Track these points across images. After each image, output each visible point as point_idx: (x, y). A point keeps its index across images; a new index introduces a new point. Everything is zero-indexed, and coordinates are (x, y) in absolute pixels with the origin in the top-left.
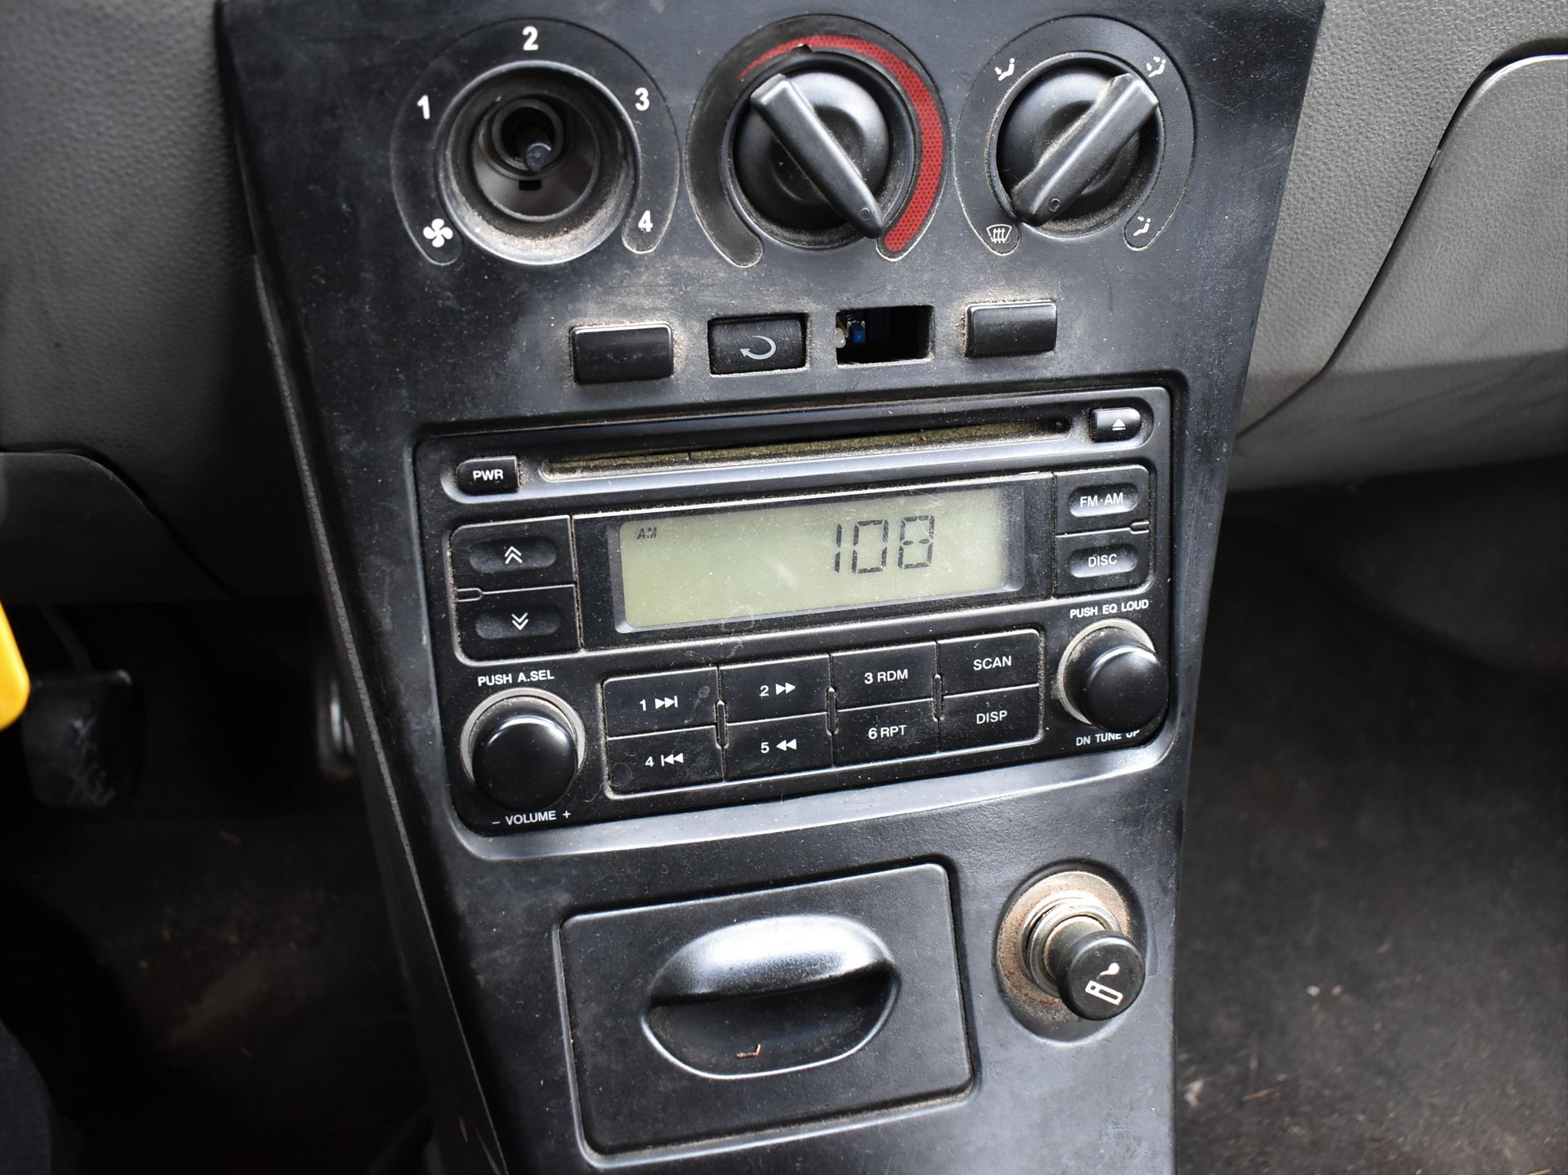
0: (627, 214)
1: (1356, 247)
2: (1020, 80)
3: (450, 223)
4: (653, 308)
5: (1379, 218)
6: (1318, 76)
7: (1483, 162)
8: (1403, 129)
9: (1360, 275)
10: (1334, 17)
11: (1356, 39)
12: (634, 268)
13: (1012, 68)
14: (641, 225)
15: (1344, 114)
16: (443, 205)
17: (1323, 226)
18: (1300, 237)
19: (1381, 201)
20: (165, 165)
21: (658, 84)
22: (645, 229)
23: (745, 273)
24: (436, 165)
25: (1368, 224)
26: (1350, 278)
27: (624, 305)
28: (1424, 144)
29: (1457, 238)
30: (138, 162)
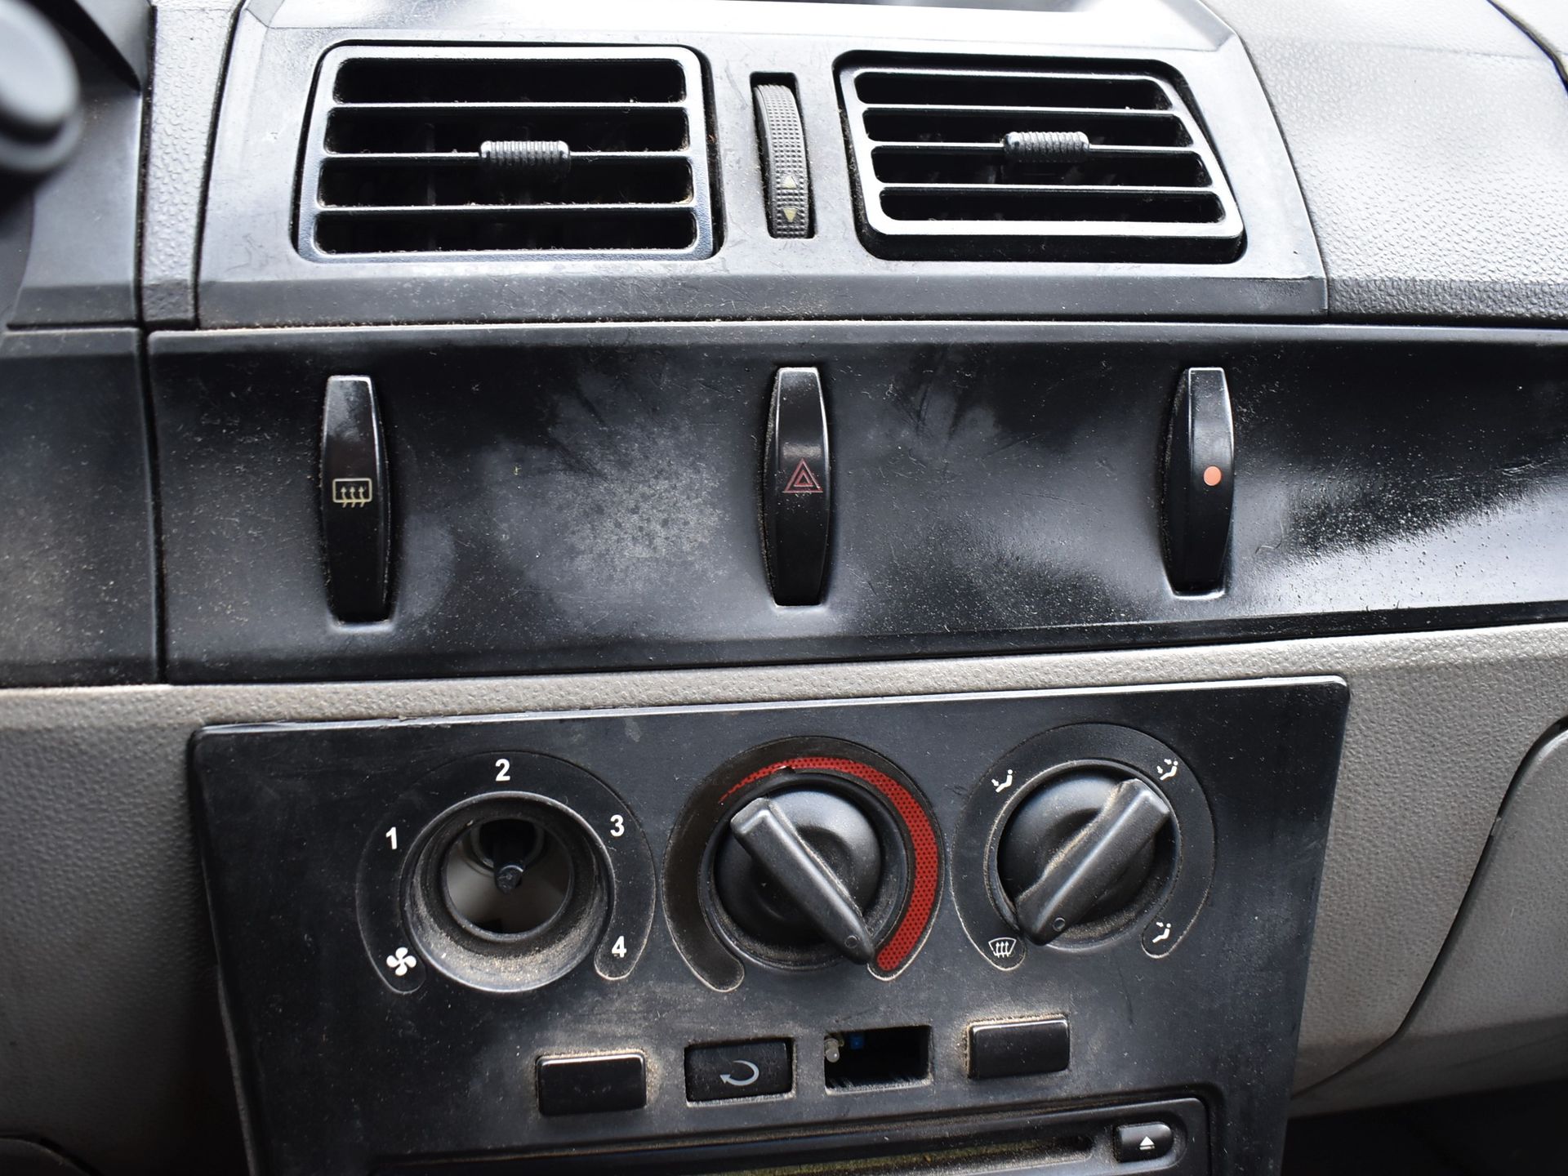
0: (599, 940)
1: (1417, 917)
2: (1019, 791)
3: (413, 951)
4: (625, 1036)
5: (1439, 888)
6: (1352, 759)
7: (1550, 826)
8: (1455, 801)
9: (1426, 943)
10: (1363, 702)
11: (1390, 720)
12: (606, 995)
13: (1010, 779)
14: (614, 951)
15: (1385, 793)
16: (409, 934)
17: (1375, 900)
18: (1350, 912)
19: (1439, 872)
20: (131, 884)
21: (634, 811)
22: (619, 955)
23: (725, 998)
24: (402, 895)
25: (1427, 894)
26: (1413, 947)
27: (595, 1033)
28: (1480, 814)
29: (1532, 901)
30: (105, 881)
